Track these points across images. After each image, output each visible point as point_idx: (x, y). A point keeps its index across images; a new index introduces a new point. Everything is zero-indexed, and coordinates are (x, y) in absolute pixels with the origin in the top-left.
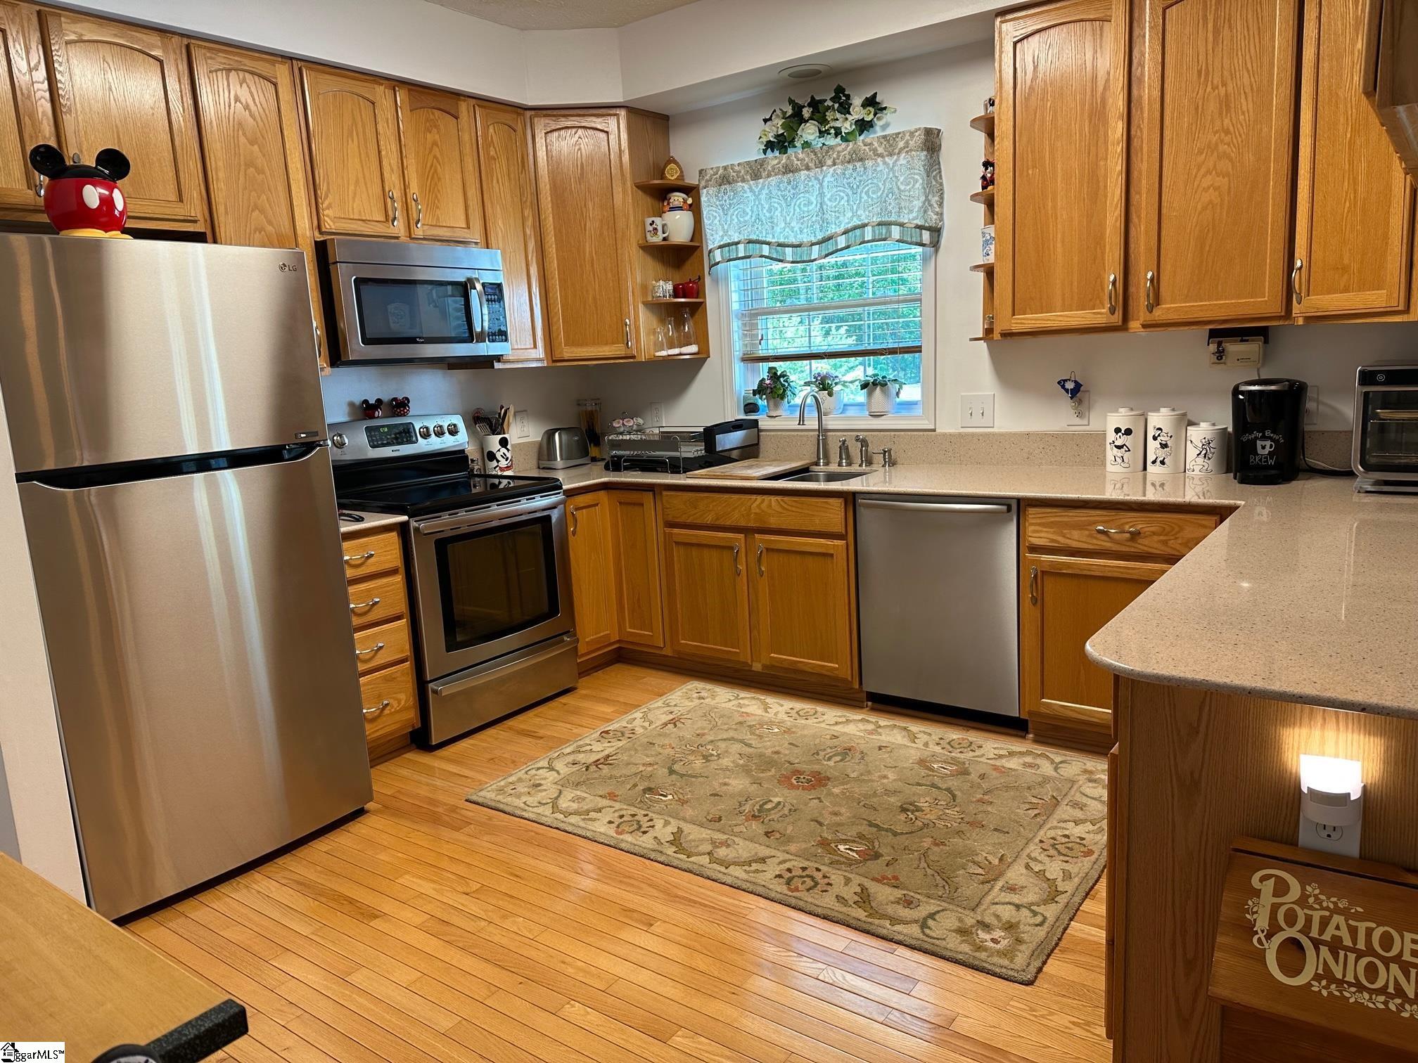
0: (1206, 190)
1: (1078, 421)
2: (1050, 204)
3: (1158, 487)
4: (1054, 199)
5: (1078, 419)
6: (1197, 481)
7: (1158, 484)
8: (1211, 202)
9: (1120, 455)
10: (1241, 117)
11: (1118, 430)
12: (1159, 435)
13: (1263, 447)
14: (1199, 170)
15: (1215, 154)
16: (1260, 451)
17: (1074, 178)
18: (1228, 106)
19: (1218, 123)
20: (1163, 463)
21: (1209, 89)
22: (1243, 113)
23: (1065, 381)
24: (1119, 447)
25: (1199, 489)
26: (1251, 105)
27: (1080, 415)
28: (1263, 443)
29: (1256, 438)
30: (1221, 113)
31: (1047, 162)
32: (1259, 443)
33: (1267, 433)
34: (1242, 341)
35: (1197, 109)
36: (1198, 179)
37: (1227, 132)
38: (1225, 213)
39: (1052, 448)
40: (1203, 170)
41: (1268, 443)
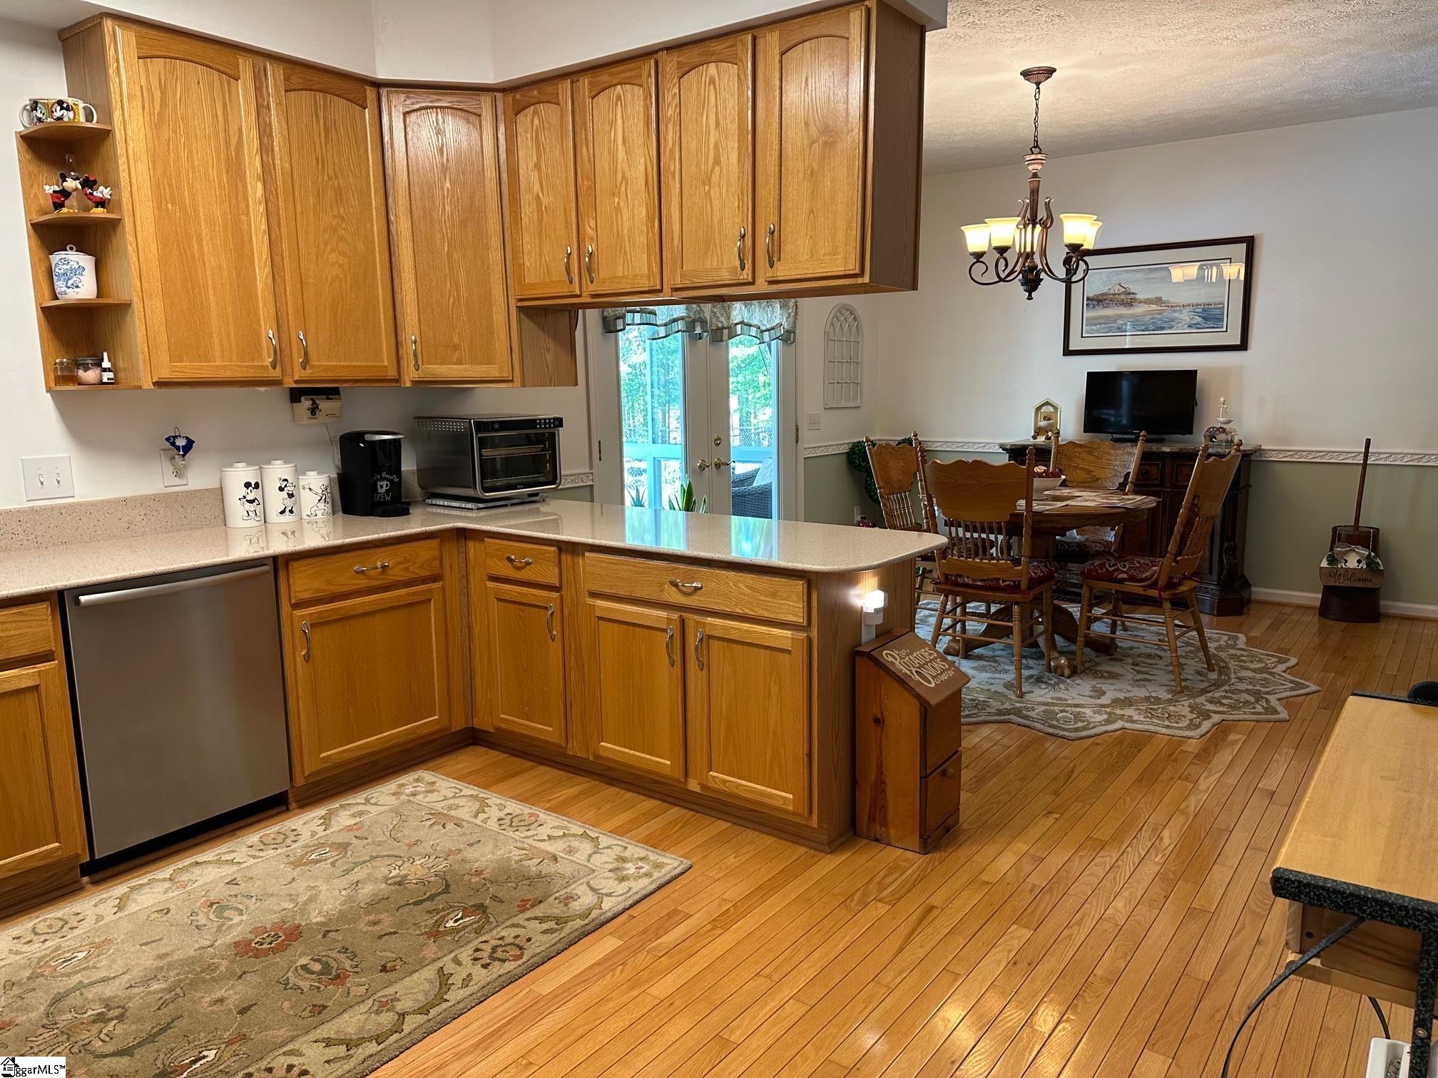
0: (333, 264)
1: (177, 481)
2: (196, 247)
3: (290, 536)
4: (200, 242)
5: (176, 478)
6: (320, 524)
7: (289, 533)
8: (337, 276)
9: (253, 509)
10: (351, 210)
11: (248, 485)
12: (286, 486)
13: (382, 487)
14: (326, 245)
15: (336, 236)
16: (380, 491)
17: (217, 226)
18: (341, 195)
19: (335, 210)
20: (291, 511)
21: (326, 178)
22: (352, 207)
23: (175, 437)
24: (251, 502)
25: (323, 531)
26: (357, 202)
27: (179, 473)
28: (381, 483)
29: (377, 480)
30: (337, 202)
31: (188, 202)
32: (379, 483)
33: (384, 475)
34: (328, 399)
35: (318, 192)
36: (326, 254)
37: (343, 219)
38: (348, 289)
39: (155, 513)
40: (329, 248)
41: (385, 483)
